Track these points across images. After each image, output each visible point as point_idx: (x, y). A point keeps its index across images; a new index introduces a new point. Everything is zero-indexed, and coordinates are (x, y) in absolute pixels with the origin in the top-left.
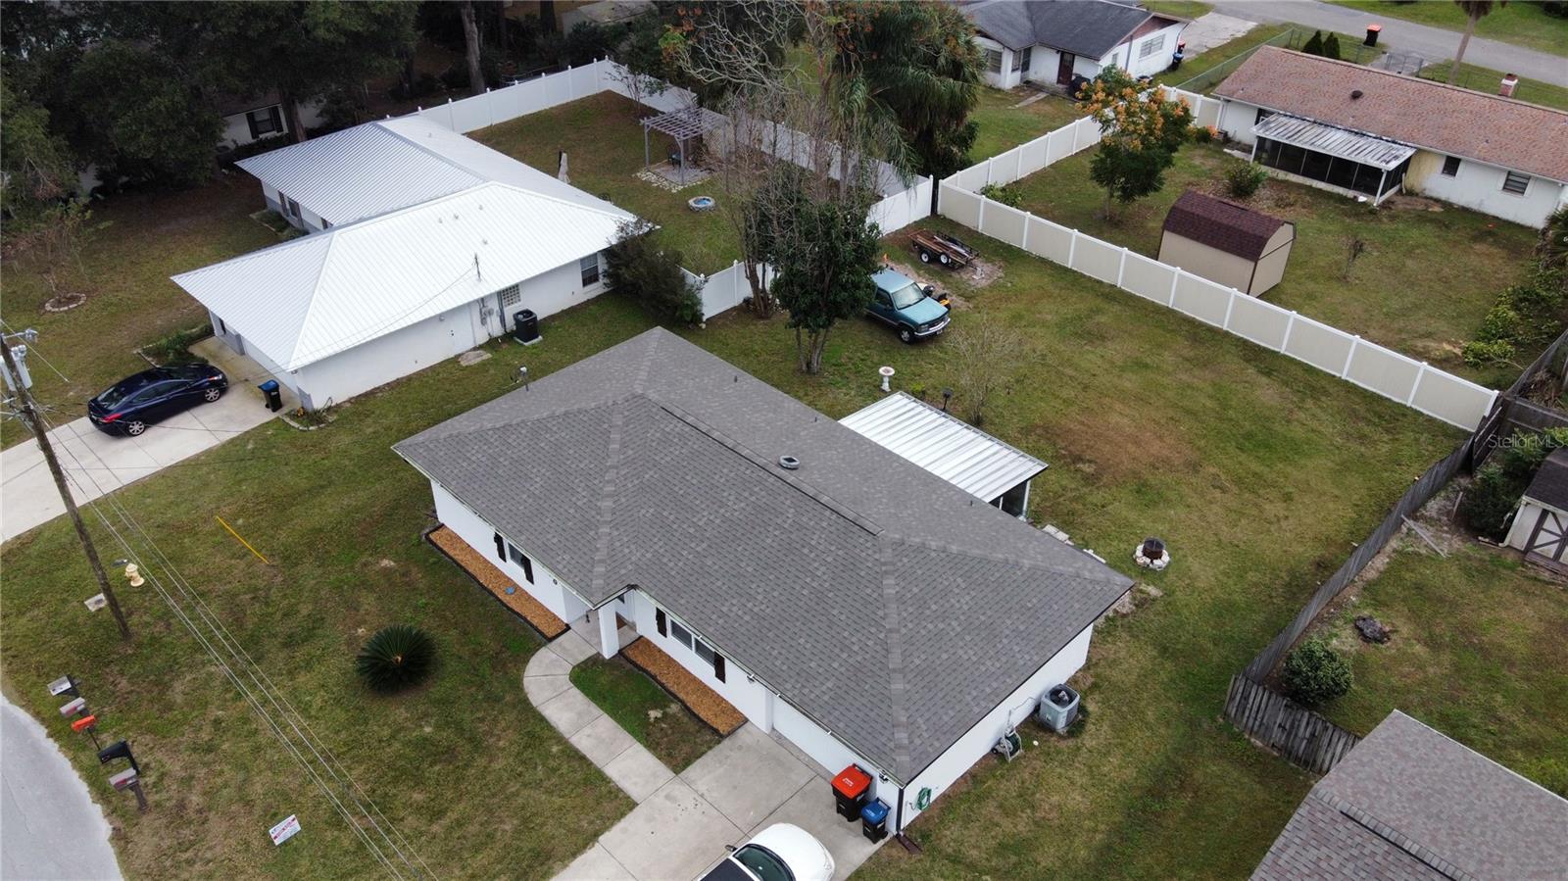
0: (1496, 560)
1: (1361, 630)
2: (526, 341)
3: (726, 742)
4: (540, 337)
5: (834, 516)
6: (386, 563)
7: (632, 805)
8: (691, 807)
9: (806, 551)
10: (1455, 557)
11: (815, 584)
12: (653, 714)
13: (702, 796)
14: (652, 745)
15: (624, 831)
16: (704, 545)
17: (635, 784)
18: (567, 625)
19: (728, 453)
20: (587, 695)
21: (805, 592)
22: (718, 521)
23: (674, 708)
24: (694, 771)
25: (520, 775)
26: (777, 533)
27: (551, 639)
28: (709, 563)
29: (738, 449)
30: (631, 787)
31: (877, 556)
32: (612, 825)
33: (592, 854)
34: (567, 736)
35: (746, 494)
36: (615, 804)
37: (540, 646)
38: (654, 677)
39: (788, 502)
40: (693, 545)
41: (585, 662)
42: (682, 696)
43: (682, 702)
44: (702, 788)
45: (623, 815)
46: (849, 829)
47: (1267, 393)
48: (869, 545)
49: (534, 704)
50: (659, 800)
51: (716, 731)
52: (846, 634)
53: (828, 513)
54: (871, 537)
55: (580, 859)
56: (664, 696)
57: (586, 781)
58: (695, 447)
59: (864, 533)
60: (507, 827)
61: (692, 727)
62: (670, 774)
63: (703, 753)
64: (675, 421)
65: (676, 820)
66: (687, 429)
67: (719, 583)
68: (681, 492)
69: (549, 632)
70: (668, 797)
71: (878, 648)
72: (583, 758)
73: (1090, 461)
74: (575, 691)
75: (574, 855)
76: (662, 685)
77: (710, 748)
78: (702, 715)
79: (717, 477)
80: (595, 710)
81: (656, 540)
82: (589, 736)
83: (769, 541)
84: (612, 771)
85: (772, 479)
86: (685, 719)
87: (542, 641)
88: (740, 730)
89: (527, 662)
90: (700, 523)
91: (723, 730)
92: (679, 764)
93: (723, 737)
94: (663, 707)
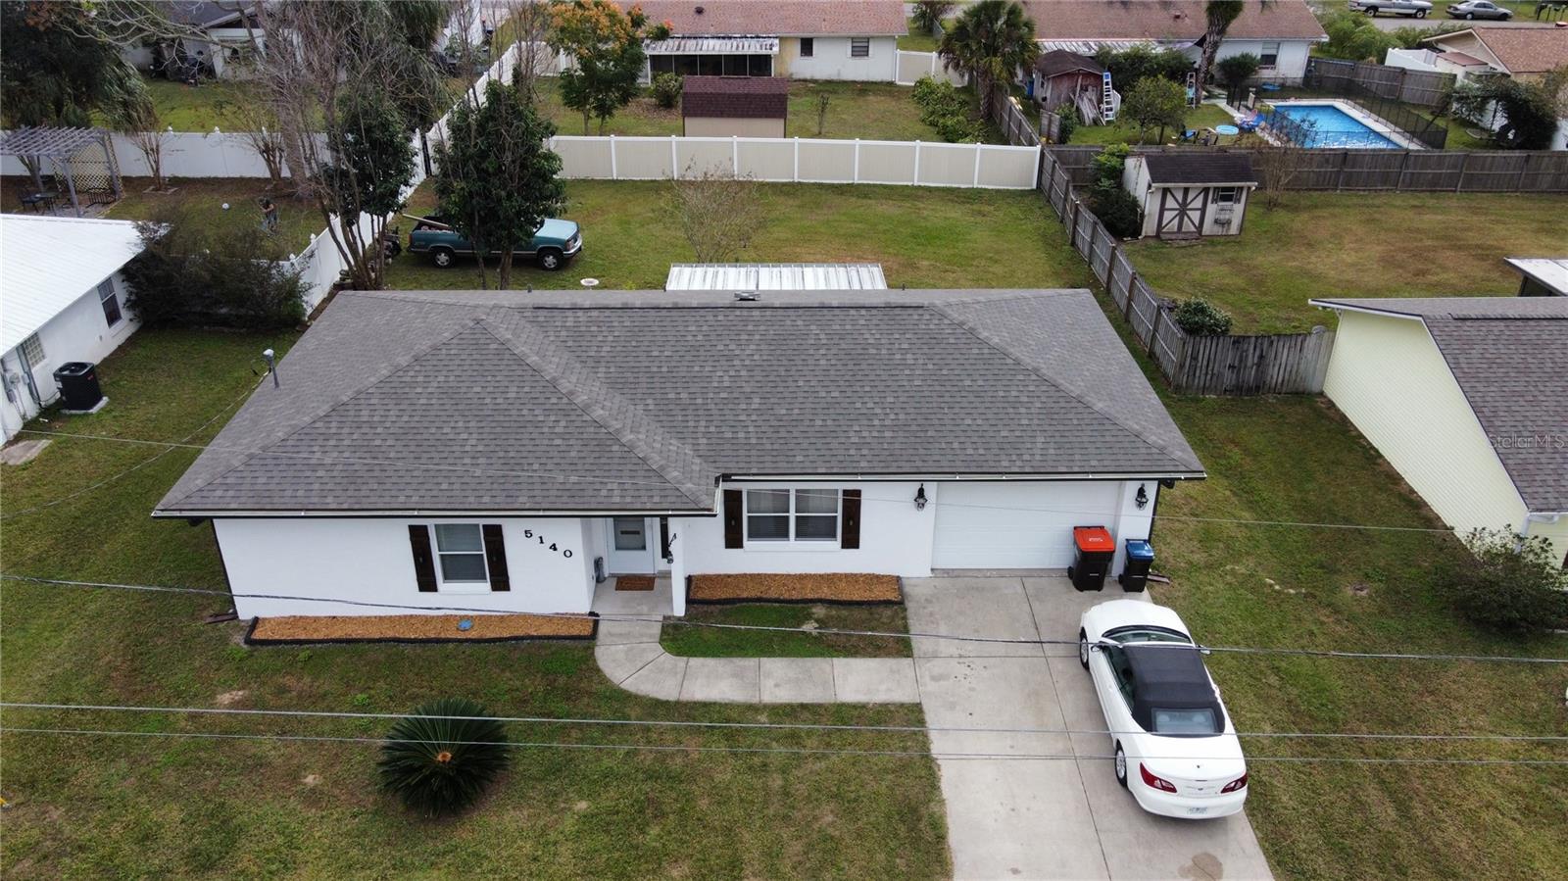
2: (91, 407)
3: (910, 605)
4: (105, 399)
5: (863, 312)
6: (227, 698)
7: (916, 708)
8: (968, 671)
9: (873, 351)
11: (919, 372)
12: (809, 628)
13: (961, 656)
14: (850, 651)
15: (943, 732)
16: (757, 400)
17: (889, 690)
18: (592, 614)
19: (674, 313)
20: (714, 655)
21: (918, 383)
22: (744, 373)
23: (819, 611)
24: (919, 644)
25: (765, 766)
26: (822, 352)
27: (593, 636)
28: (784, 412)
30: (901, 694)
31: (946, 321)
32: (926, 739)
33: (947, 773)
34: (755, 700)
35: (745, 337)
37: (590, 650)
38: (759, 600)
39: (800, 323)
40: (743, 407)
41: (665, 632)
42: (812, 596)
43: (820, 600)
45: (922, 722)
47: (883, 208)
48: (927, 317)
49: (673, 698)
50: (931, 687)
51: (888, 603)
52: (1001, 394)
53: (852, 312)
54: (920, 311)
55: (944, 786)
56: (793, 609)
58: (625, 324)
59: (910, 311)
60: (830, 818)
61: (861, 612)
62: (908, 661)
63: (906, 626)
65: (972, 689)
67: (820, 423)
68: (664, 369)
69: (587, 631)
70: (935, 679)
71: (1044, 388)
72: (803, 706)
74: (699, 661)
75: (935, 787)
76: (777, 601)
77: (905, 618)
78: (856, 598)
79: (690, 338)
80: (750, 663)
81: (692, 424)
82: (776, 685)
83: (823, 362)
84: (851, 696)
85: (756, 313)
86: (844, 613)
87: (585, 643)
88: (907, 589)
89: (598, 670)
90: (726, 384)
91: (892, 596)
92: (903, 648)
93: (901, 603)
94: (808, 617)
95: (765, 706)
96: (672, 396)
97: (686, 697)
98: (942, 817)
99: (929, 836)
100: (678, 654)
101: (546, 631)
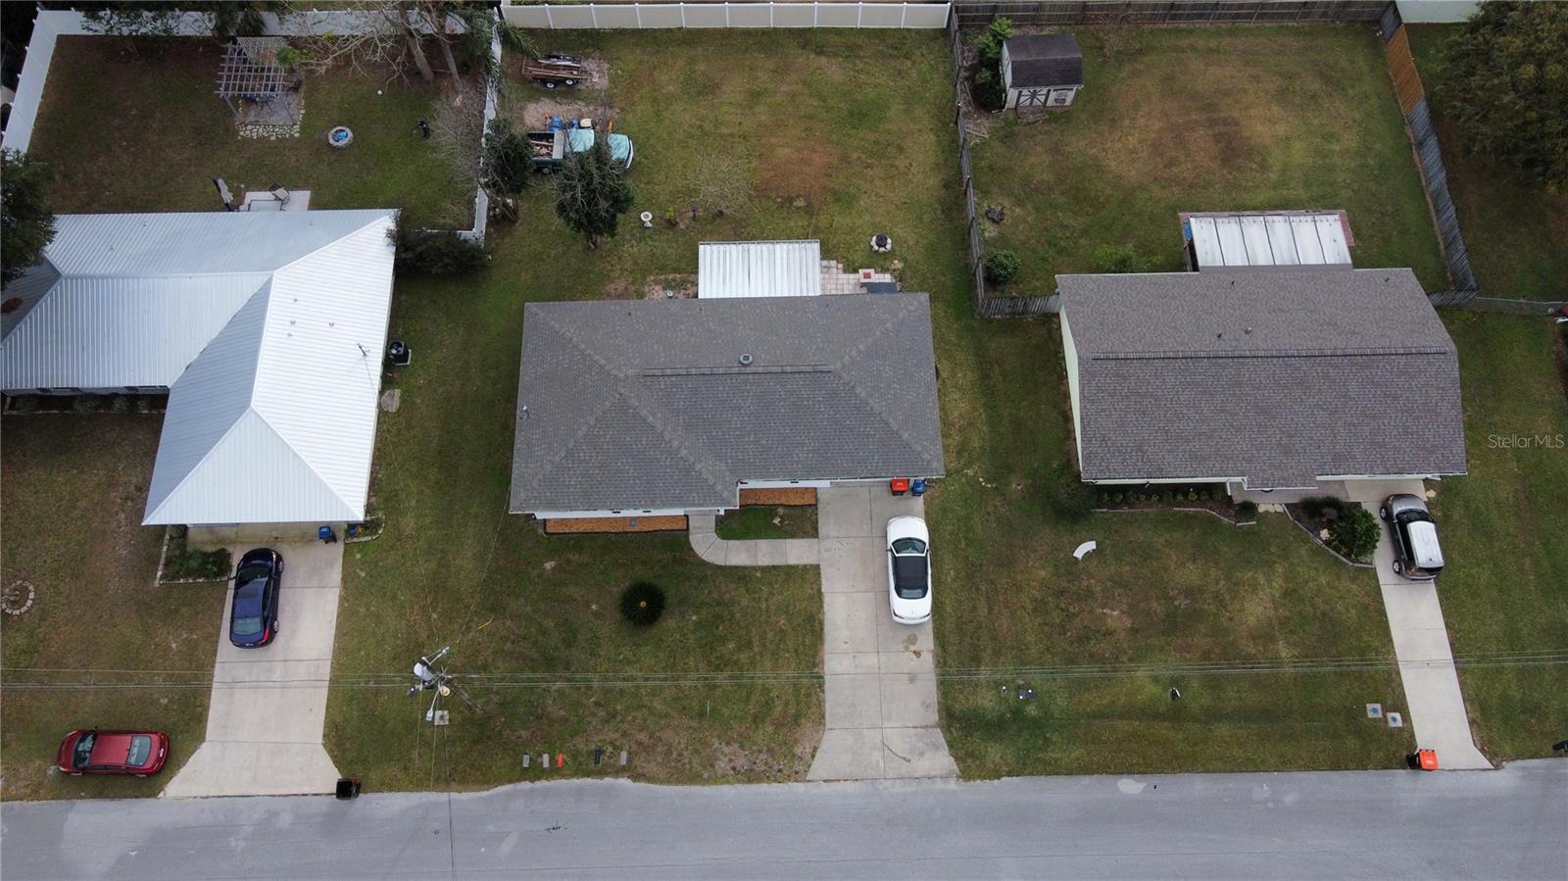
0: (1006, 120)
1: (993, 219)
3: (820, 506)
4: (410, 351)
5: (802, 375)
6: (549, 565)
7: (818, 567)
8: (840, 546)
9: (805, 403)
10: (993, 132)
11: (826, 416)
12: (776, 521)
13: (838, 537)
14: (793, 536)
15: (827, 579)
16: (753, 436)
17: (808, 557)
18: (685, 516)
20: (738, 539)
21: (825, 423)
22: (746, 418)
23: (781, 511)
24: (822, 530)
25: (759, 598)
26: (782, 403)
27: (688, 529)
28: (764, 442)
29: (715, 371)
30: (808, 559)
31: (841, 381)
32: (820, 582)
33: (827, 599)
34: (755, 564)
35: (746, 394)
36: (811, 574)
37: (687, 536)
38: (756, 505)
39: (772, 384)
40: (746, 439)
41: (716, 525)
42: (778, 502)
43: (782, 505)
44: (835, 534)
45: (819, 574)
46: (905, 498)
47: (832, 71)
48: (832, 378)
49: (723, 564)
50: (825, 555)
51: (810, 505)
52: (862, 429)
53: (797, 375)
54: (830, 374)
55: (825, 605)
56: (770, 511)
57: (787, 574)
58: (690, 386)
59: (824, 375)
60: (783, 622)
61: (799, 512)
62: (816, 540)
63: (817, 519)
64: (661, 379)
65: (841, 556)
66: (674, 379)
67: (780, 449)
68: (710, 416)
69: (682, 525)
70: (826, 551)
71: (882, 425)
72: (774, 567)
73: (798, 197)
74: (731, 542)
75: (822, 606)
76: (764, 505)
77: (817, 514)
78: (797, 503)
79: (720, 395)
80: (752, 542)
81: (724, 451)
82: (763, 555)
83: (783, 410)
84: (792, 561)
85: (751, 377)
86: (792, 511)
87: (685, 532)
88: (819, 495)
89: (692, 549)
90: (738, 426)
91: (812, 502)
92: (813, 533)
93: (816, 505)
94: (776, 515)
95: (759, 567)
96: (714, 434)
97: (728, 564)
98: (823, 620)
99: (817, 628)
100: (723, 539)
101: (668, 527)
